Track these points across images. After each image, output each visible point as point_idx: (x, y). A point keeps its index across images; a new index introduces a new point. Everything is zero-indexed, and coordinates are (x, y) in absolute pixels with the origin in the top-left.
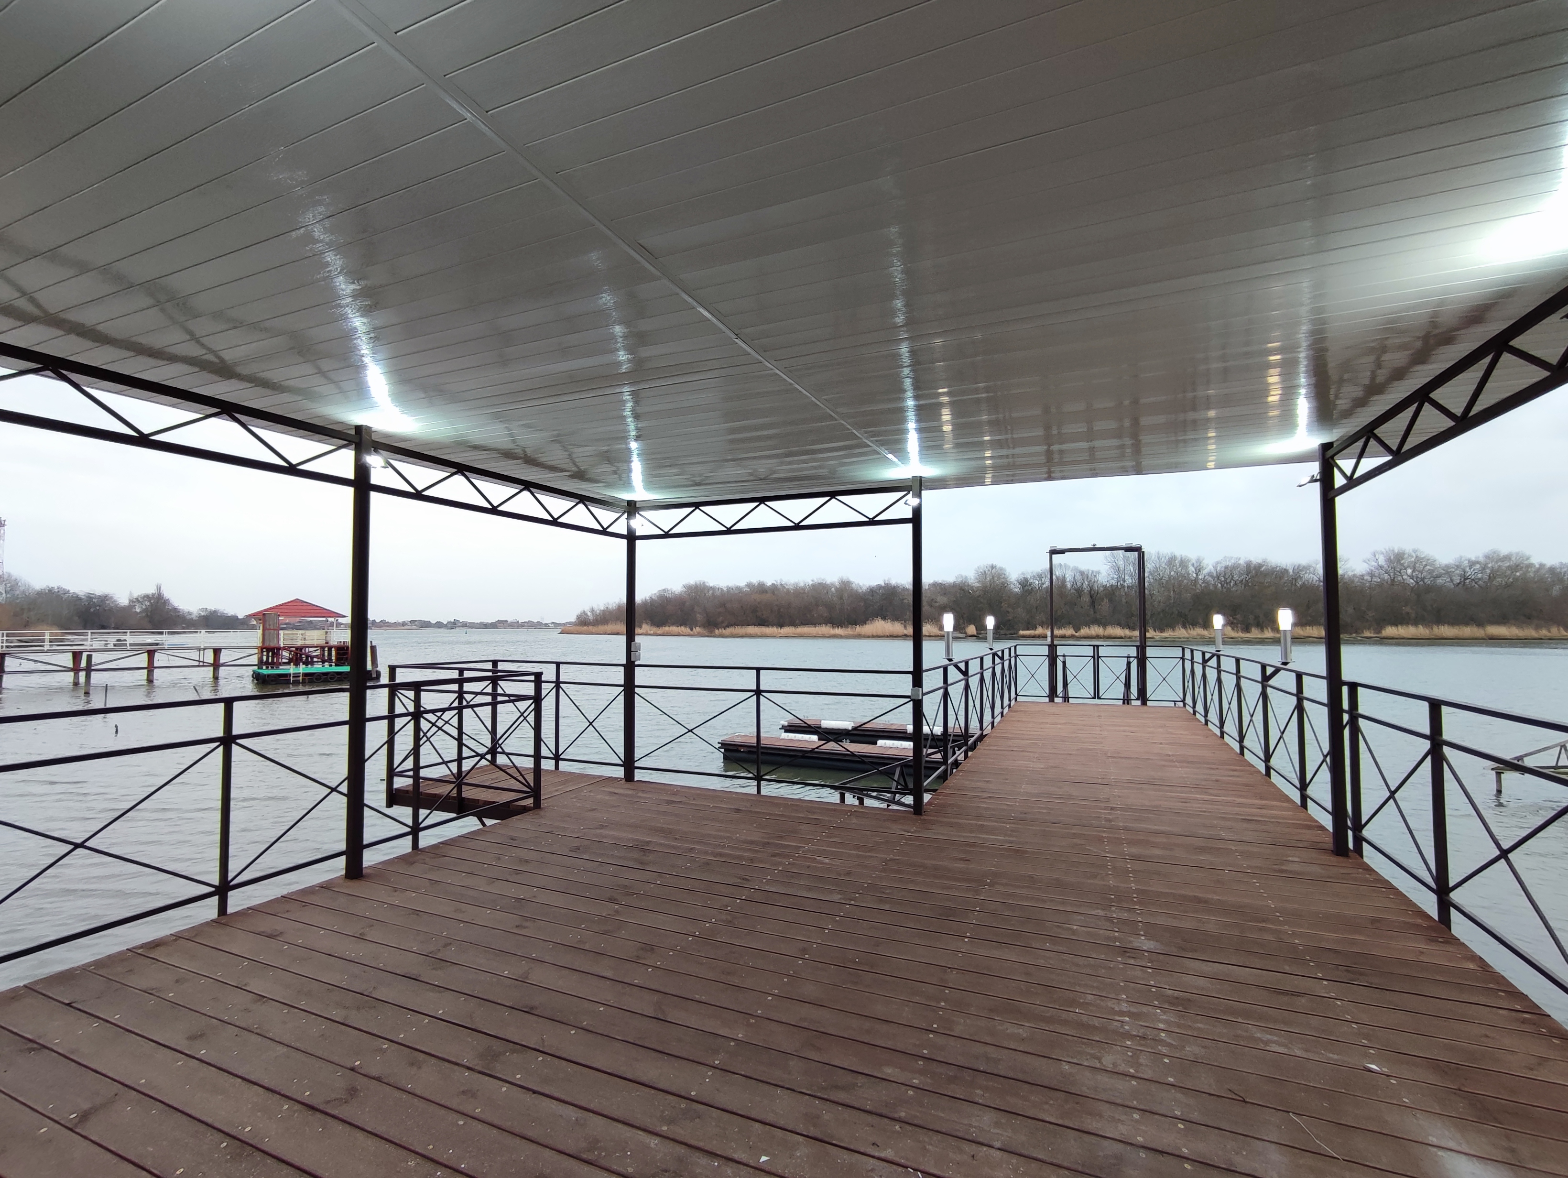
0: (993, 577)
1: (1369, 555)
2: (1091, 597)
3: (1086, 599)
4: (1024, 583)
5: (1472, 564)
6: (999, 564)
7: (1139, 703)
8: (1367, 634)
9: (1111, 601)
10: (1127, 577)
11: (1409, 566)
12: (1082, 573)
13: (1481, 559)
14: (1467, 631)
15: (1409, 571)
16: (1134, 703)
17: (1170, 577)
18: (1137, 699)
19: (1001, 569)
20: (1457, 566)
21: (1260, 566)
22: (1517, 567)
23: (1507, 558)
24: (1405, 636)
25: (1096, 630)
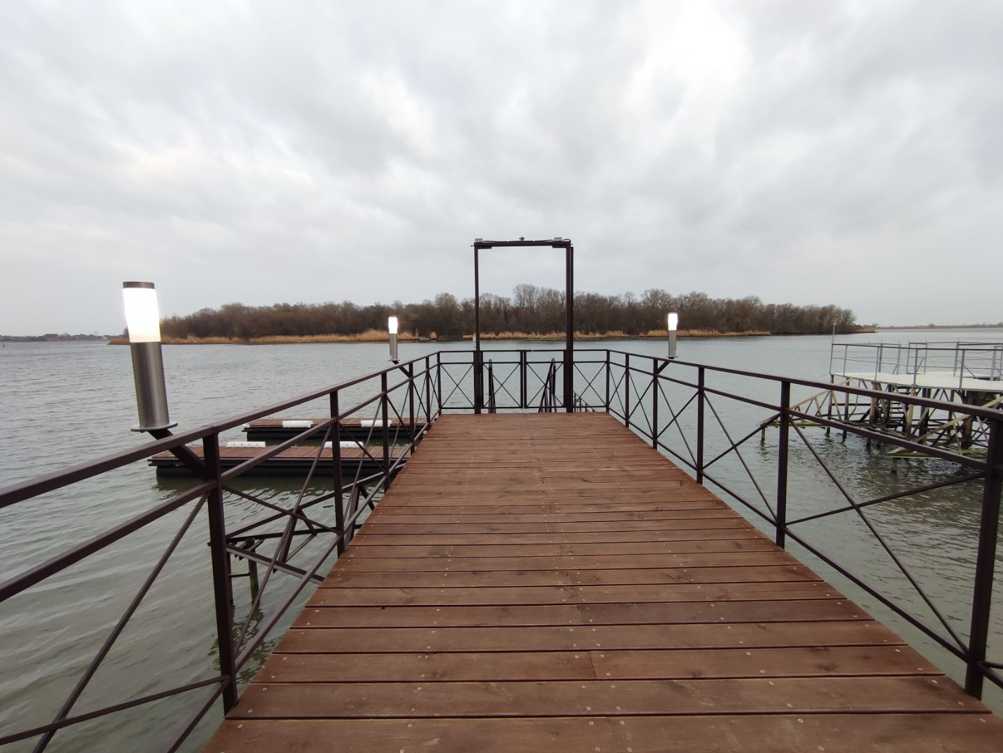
0: (447, 301)
1: (643, 292)
2: (505, 314)
3: (502, 315)
4: (466, 305)
5: (686, 298)
6: (451, 293)
8: (642, 335)
9: (516, 316)
10: (525, 302)
11: (659, 299)
12: (500, 299)
15: (660, 301)
19: (452, 296)
20: (680, 299)
21: (594, 296)
22: (701, 300)
23: (699, 295)
24: (657, 335)
25: (508, 334)
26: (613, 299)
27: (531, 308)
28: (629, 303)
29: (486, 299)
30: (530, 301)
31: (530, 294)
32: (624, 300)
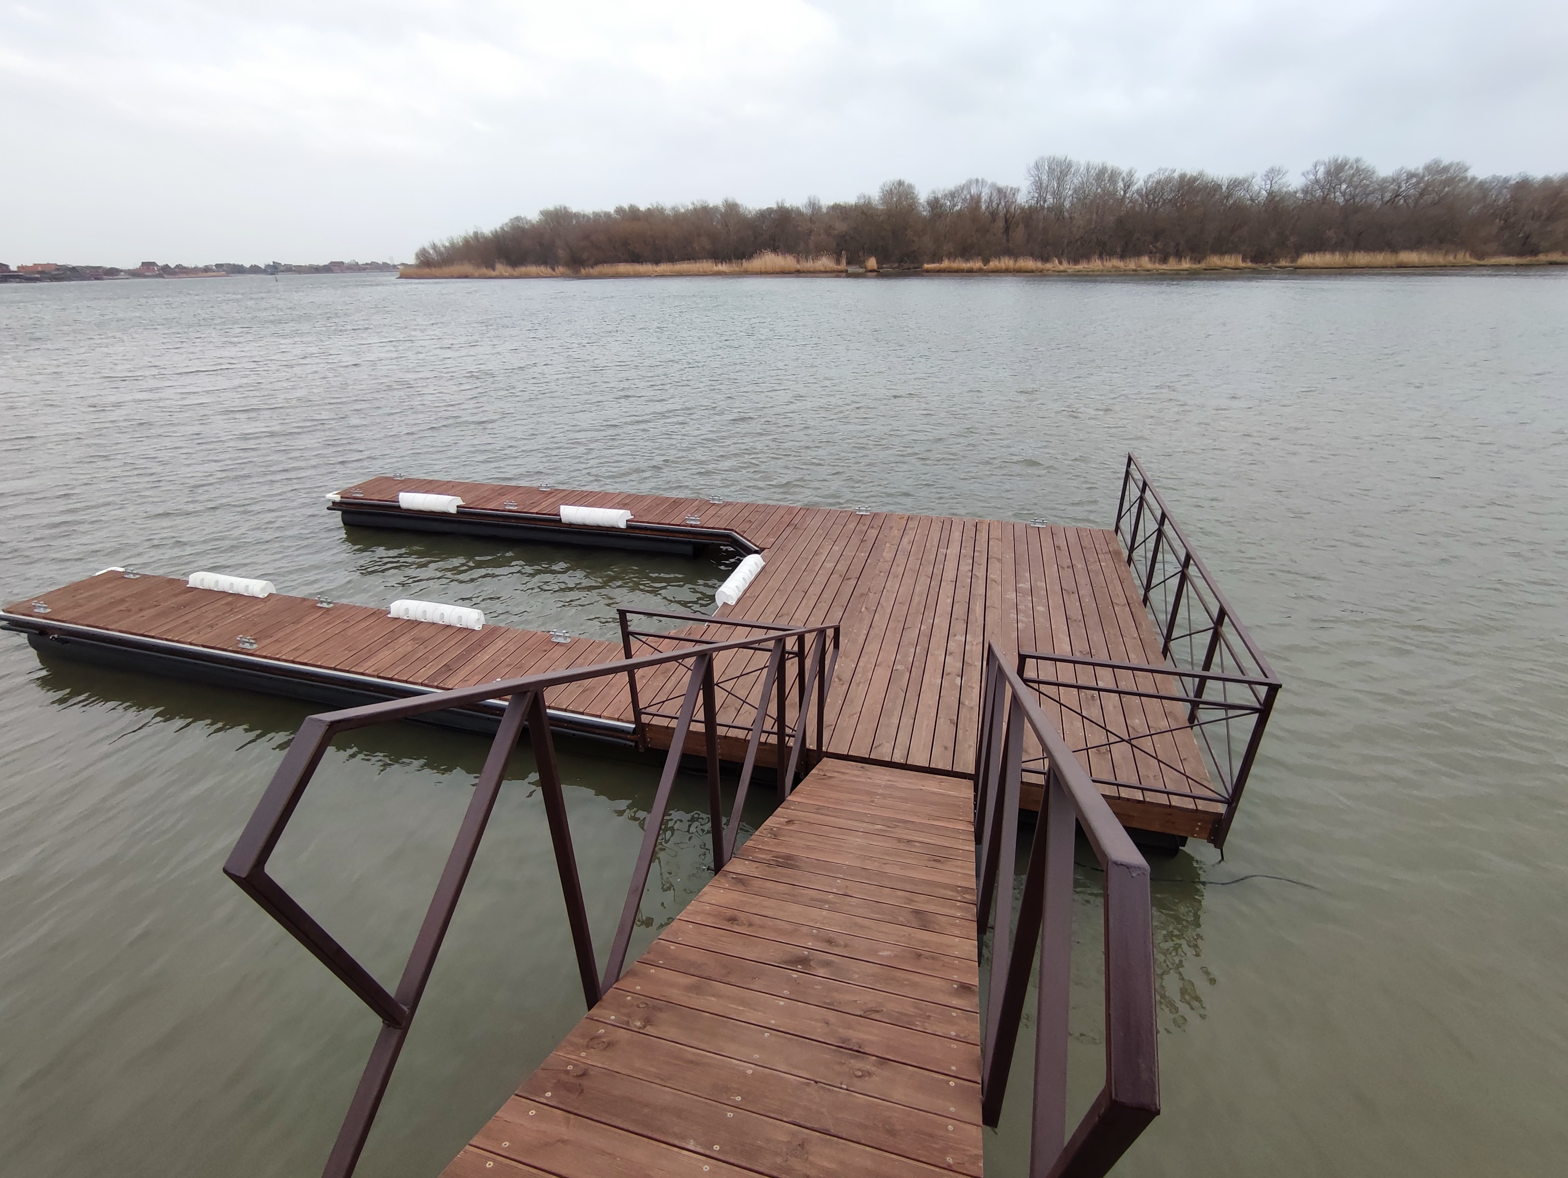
0: (900, 197)
1: (1309, 167)
2: (1006, 221)
3: (1001, 224)
4: (935, 204)
5: (1411, 176)
6: (908, 180)
8: (1283, 263)
9: (1027, 226)
10: (1048, 197)
11: (1344, 181)
12: (1000, 191)
13: (1420, 171)
14: (1380, 258)
15: (1344, 186)
17: (1096, 194)
19: (910, 186)
20: (1394, 180)
21: (1194, 179)
22: (1450, 181)
23: (1446, 169)
24: (1319, 265)
25: (1006, 262)
26: (1236, 184)
27: (1057, 209)
28: (1271, 194)
29: (974, 191)
30: (1057, 194)
31: (1061, 180)
32: (1260, 186)
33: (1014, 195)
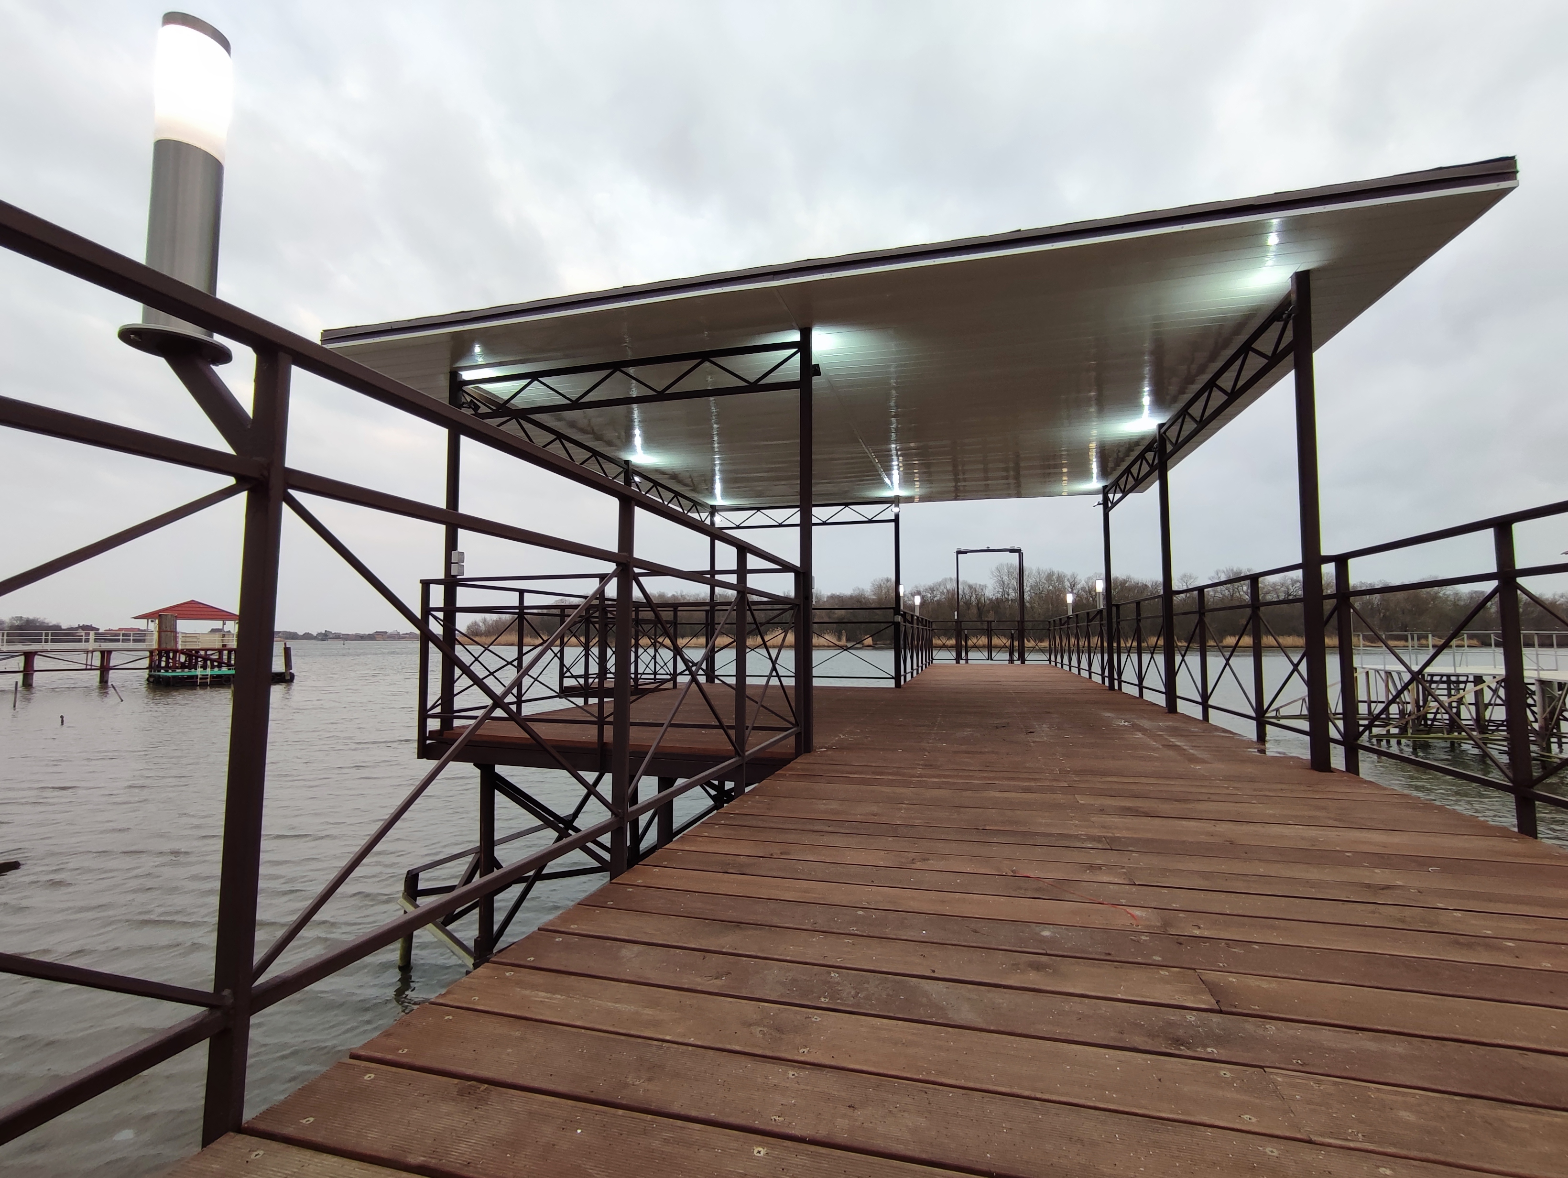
0: (888, 591)
2: (979, 609)
3: (974, 611)
7: (1019, 662)
9: (996, 613)
10: (1010, 591)
12: (970, 587)
16: (1016, 662)
17: (1048, 591)
18: (1018, 660)
27: (1020, 600)
29: (949, 587)
30: (1019, 589)
33: (982, 590)
